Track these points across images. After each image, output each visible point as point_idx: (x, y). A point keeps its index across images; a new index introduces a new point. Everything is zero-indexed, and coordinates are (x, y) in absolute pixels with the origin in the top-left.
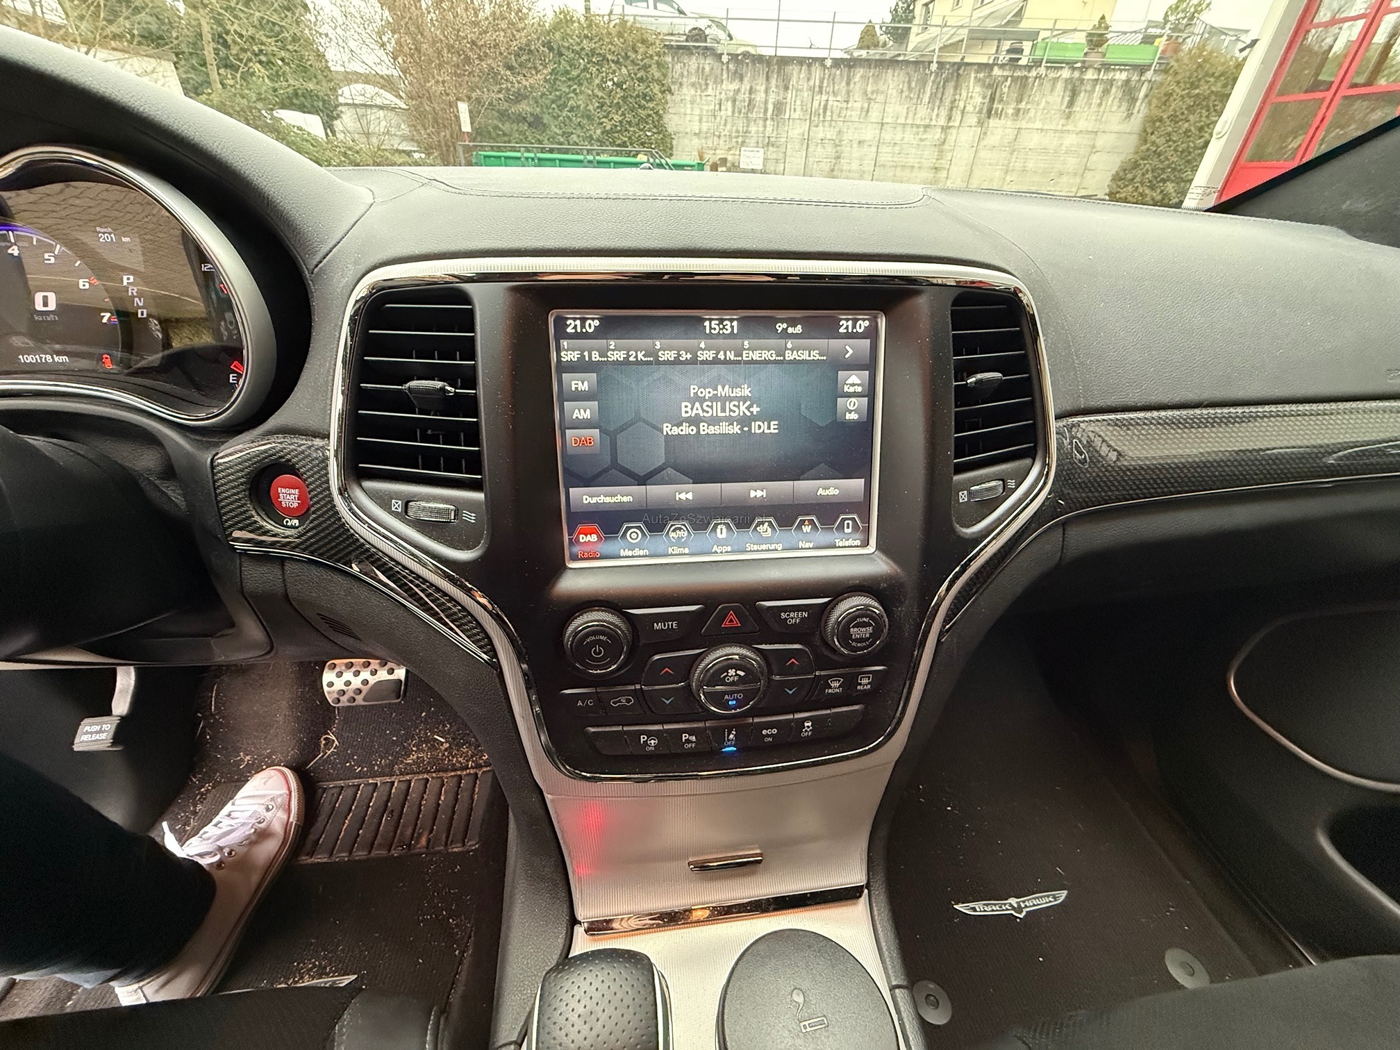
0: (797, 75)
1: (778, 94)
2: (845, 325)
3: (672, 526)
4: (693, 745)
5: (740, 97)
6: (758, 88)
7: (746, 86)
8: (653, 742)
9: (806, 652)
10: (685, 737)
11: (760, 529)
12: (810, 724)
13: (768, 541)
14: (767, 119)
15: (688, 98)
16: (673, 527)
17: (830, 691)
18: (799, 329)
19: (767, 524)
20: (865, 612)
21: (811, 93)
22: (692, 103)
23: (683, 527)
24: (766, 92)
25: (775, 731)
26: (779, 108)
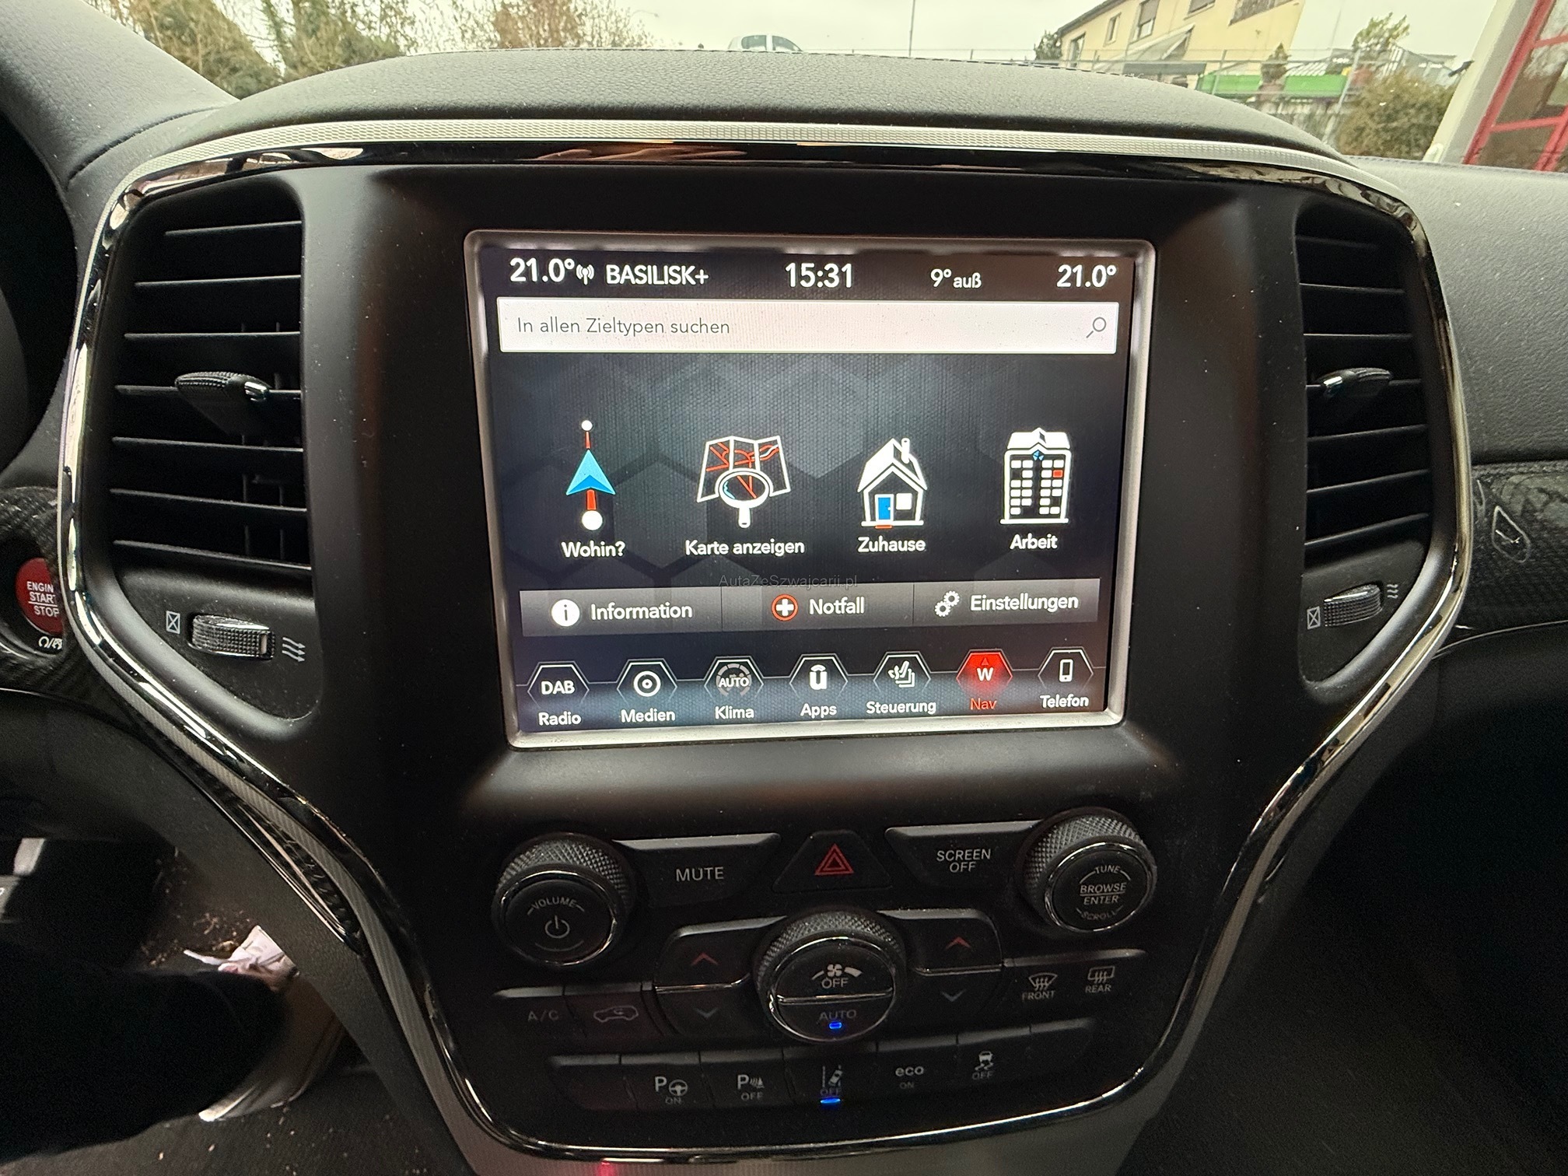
2: (1069, 274)
3: (721, 665)
4: (759, 1095)
8: (678, 1088)
9: (987, 925)
10: (742, 1080)
11: (895, 673)
12: (989, 1058)
13: (907, 696)
16: (725, 668)
17: (1031, 996)
18: (976, 281)
19: (906, 664)
20: (1110, 853)
23: (742, 668)
25: (921, 1070)
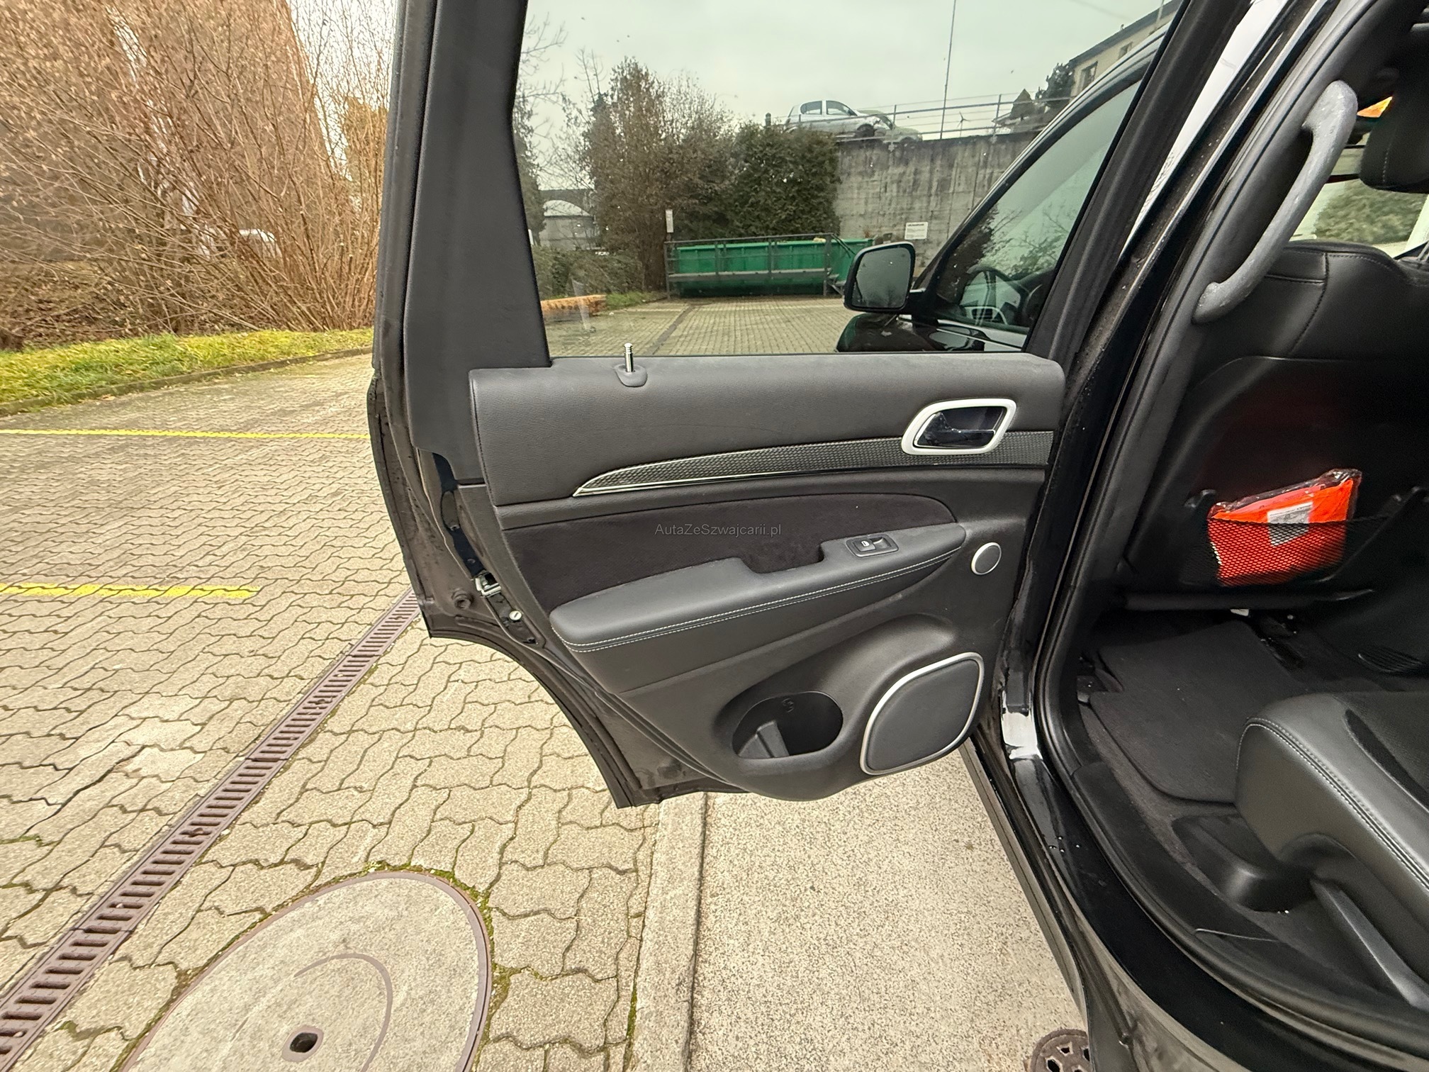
0: (962, 155)
1: (942, 172)
5: (905, 179)
6: (923, 169)
7: (911, 169)
14: (931, 195)
15: (855, 185)
21: (975, 168)
22: (859, 188)
24: (931, 172)
26: (944, 184)
